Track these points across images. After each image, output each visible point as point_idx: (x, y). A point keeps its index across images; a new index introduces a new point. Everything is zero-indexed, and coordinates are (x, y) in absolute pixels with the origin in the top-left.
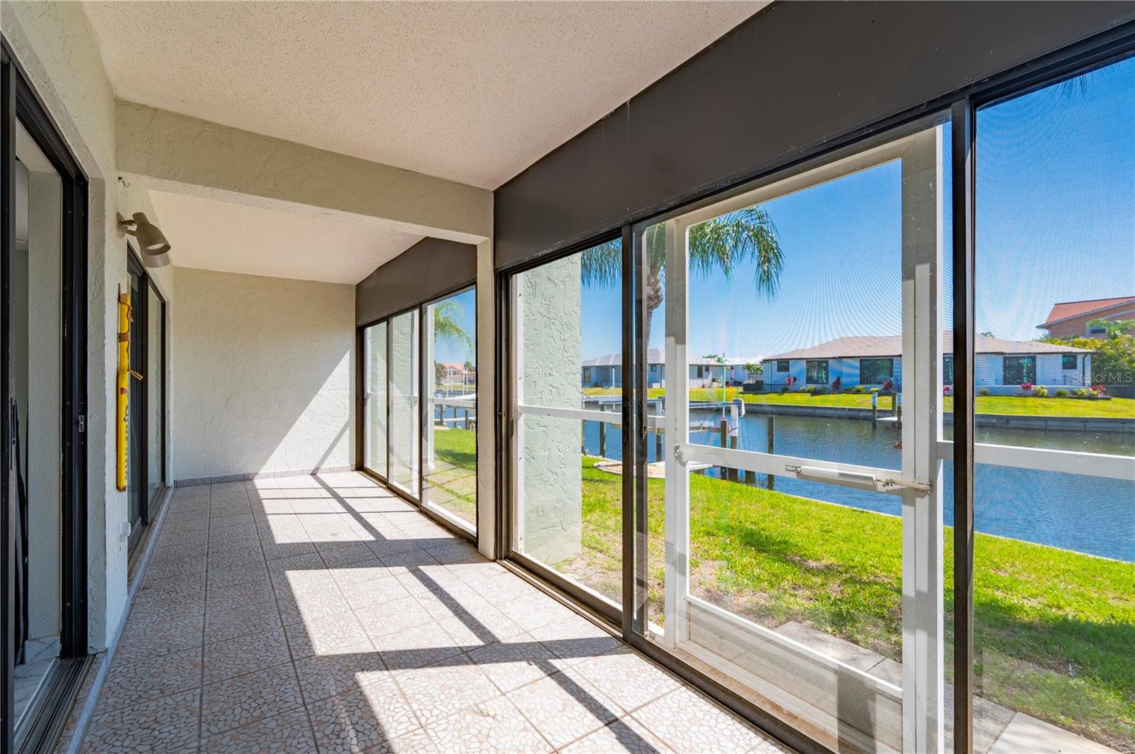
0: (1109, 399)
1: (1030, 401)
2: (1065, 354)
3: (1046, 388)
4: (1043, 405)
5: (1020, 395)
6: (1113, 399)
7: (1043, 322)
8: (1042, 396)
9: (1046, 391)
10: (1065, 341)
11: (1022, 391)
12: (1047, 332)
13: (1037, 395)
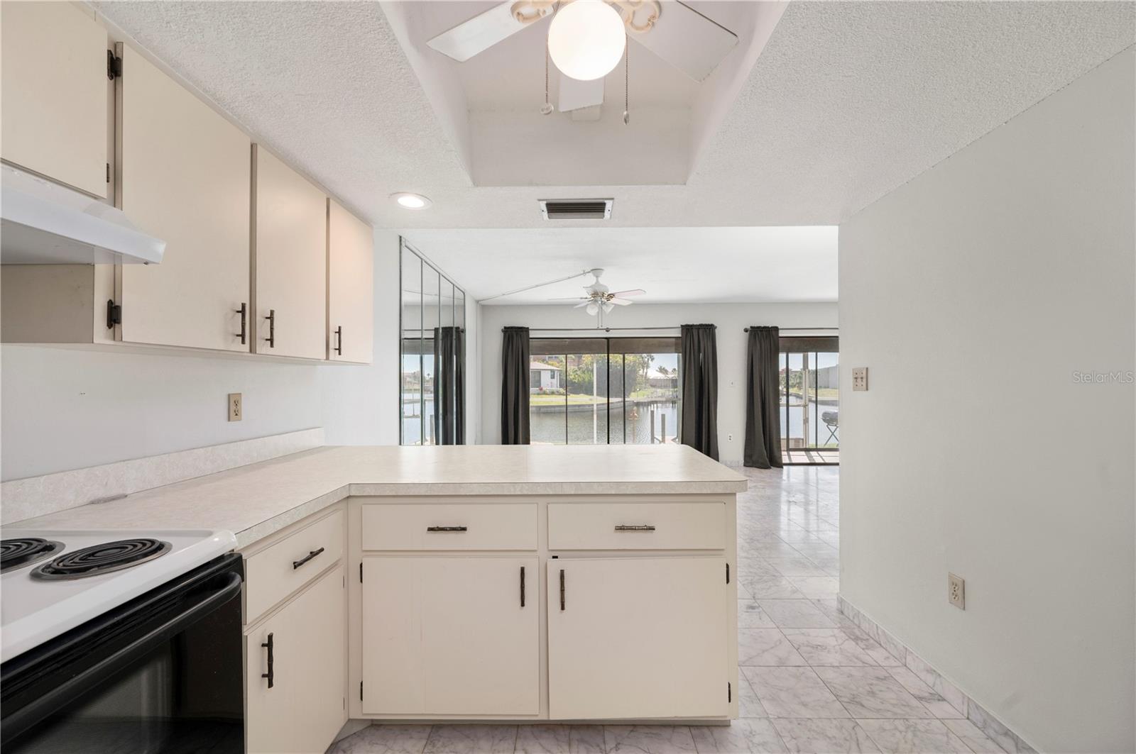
2: (551, 371)
11: (539, 391)
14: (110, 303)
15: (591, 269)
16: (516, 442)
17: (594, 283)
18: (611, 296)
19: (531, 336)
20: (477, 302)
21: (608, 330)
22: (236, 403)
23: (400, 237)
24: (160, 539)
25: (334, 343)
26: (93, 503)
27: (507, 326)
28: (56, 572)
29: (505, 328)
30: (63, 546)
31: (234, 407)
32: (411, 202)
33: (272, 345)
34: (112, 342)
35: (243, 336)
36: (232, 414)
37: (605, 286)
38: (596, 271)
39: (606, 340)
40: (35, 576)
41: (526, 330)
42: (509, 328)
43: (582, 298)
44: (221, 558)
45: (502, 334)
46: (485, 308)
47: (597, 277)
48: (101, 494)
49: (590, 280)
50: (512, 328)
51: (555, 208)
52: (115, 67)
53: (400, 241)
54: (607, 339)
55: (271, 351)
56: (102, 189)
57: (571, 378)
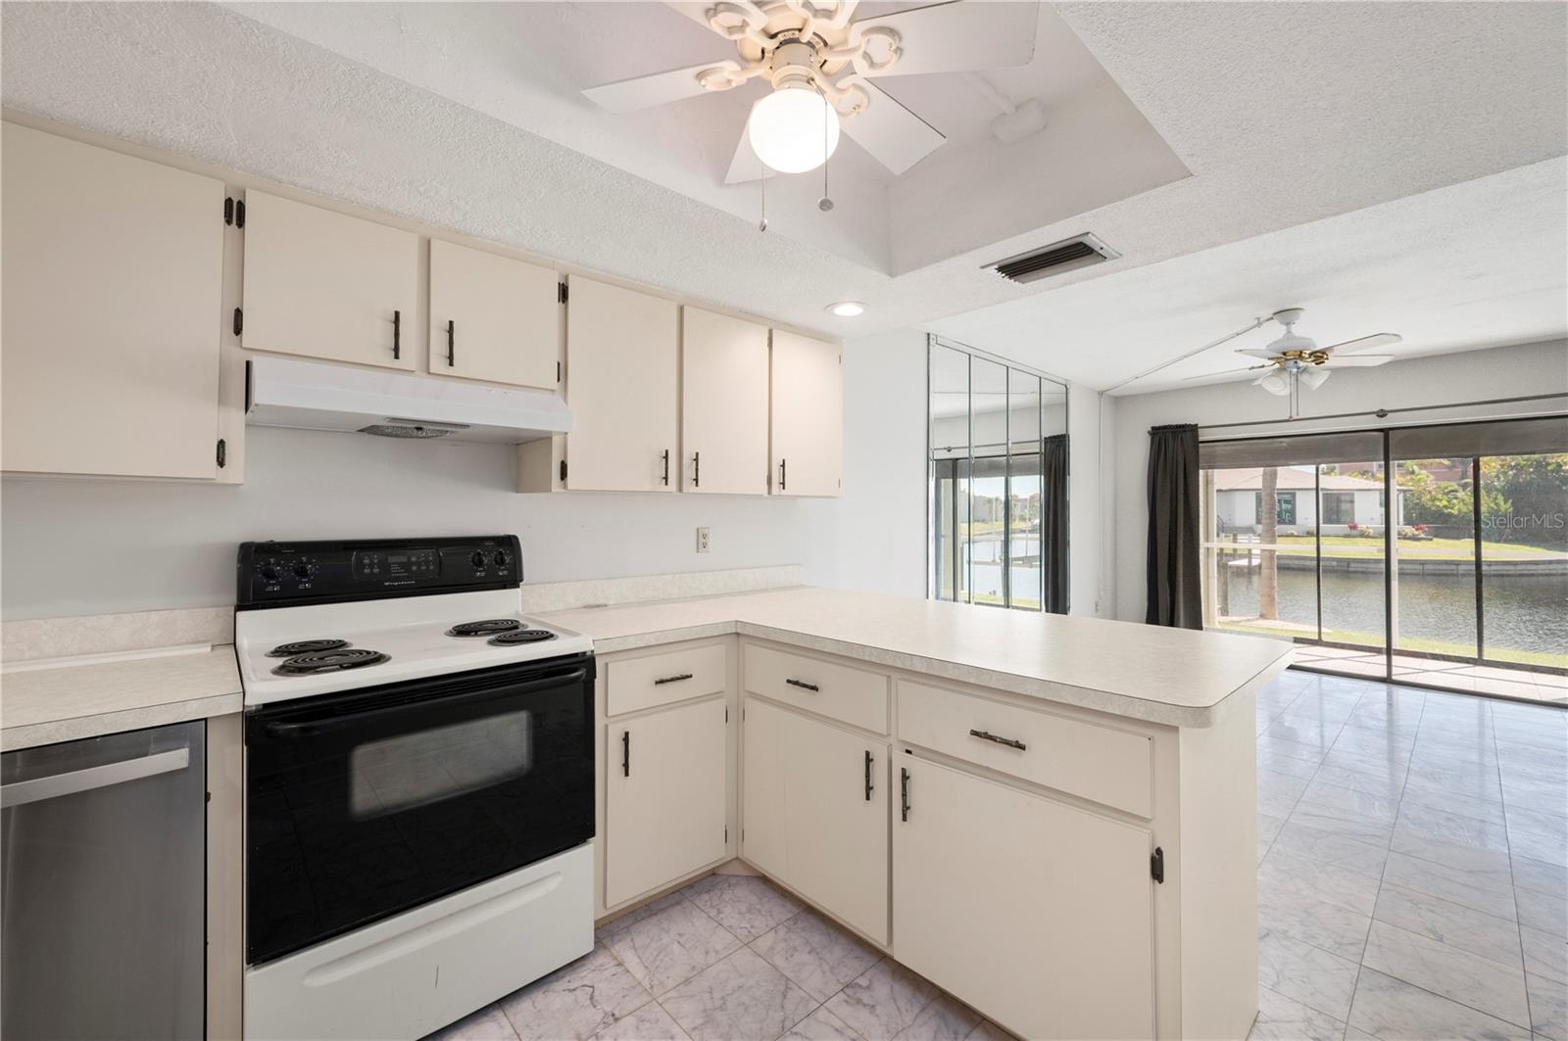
0: (1431, 540)
3: (1372, 529)
5: (1347, 536)
6: (1435, 539)
8: (1368, 537)
9: (1371, 531)
11: (1348, 531)
13: (1364, 534)
14: (563, 462)
15: (1274, 311)
16: (1172, 623)
17: (1280, 336)
18: (1319, 357)
19: (1201, 439)
20: (1101, 393)
21: (1382, 414)
22: (704, 536)
23: (929, 334)
24: (552, 632)
25: (776, 478)
26: (585, 607)
27: (1157, 425)
28: (500, 641)
29: (1153, 428)
30: (527, 627)
31: (702, 541)
32: (848, 310)
33: (697, 485)
34: (564, 491)
35: (666, 478)
36: (701, 546)
37: (1310, 339)
38: (1285, 314)
39: (1382, 434)
40: (491, 643)
41: (1192, 430)
42: (1160, 428)
43: (1253, 368)
44: (576, 655)
45: (1149, 438)
46: (1117, 401)
47: (1288, 324)
48: (592, 602)
49: (1275, 332)
50: (1165, 427)
51: (1016, 268)
52: (564, 293)
53: (929, 339)
54: (1385, 431)
55: (699, 490)
56: (553, 383)
57: (1438, 506)
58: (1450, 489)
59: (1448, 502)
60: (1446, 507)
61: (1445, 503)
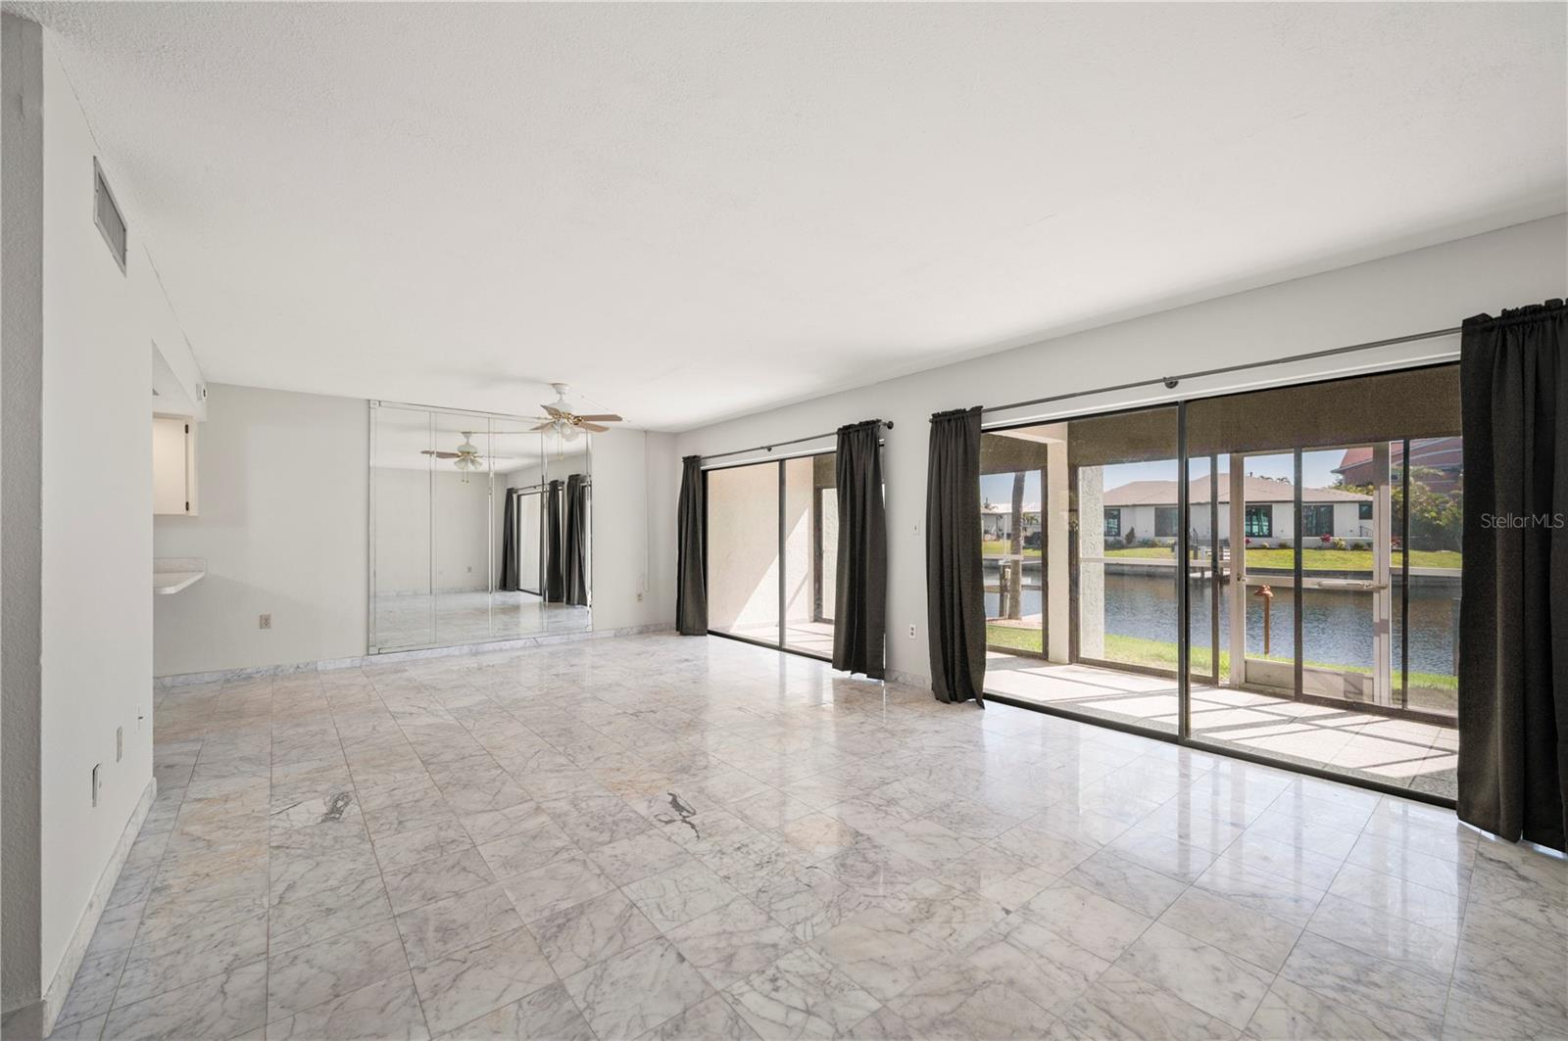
1: (1329, 554)
2: (1361, 504)
3: (1345, 540)
4: (1341, 558)
5: (1320, 548)
7: (1337, 467)
8: (1340, 549)
9: (1344, 543)
10: (1359, 488)
11: (1320, 543)
12: (1341, 477)
13: (1336, 547)
57: (1427, 518)
58: (1441, 500)
59: (1437, 513)
60: (1435, 519)
61: (1434, 514)
